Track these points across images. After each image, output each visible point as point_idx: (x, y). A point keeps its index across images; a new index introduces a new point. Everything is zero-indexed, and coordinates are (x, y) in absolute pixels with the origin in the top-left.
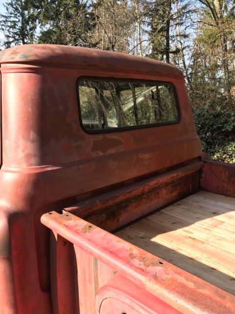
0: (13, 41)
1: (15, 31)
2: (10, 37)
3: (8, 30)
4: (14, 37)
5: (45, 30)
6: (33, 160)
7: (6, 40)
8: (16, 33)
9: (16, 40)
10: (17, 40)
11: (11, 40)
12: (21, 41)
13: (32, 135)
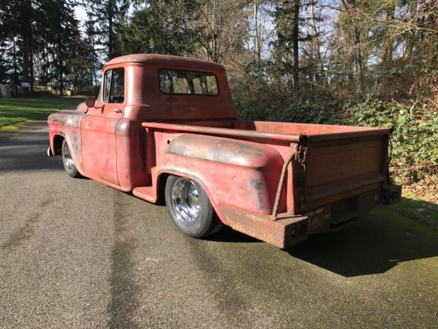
0: (97, 21)
1: (100, 7)
2: (94, 15)
3: (91, 6)
4: (99, 15)
5: (140, 9)
6: (140, 101)
7: (88, 19)
8: (101, 11)
9: (100, 18)
10: (103, 19)
11: (95, 18)
12: (108, 21)
13: (139, 91)
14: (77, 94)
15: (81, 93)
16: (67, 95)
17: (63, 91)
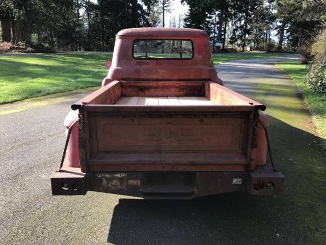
14: (254, 50)
15: (257, 49)
16: (247, 50)
17: (245, 48)
